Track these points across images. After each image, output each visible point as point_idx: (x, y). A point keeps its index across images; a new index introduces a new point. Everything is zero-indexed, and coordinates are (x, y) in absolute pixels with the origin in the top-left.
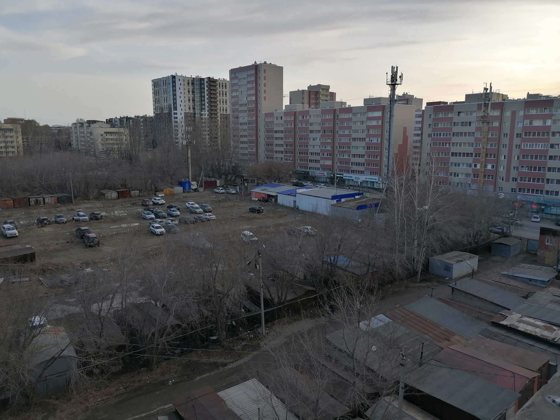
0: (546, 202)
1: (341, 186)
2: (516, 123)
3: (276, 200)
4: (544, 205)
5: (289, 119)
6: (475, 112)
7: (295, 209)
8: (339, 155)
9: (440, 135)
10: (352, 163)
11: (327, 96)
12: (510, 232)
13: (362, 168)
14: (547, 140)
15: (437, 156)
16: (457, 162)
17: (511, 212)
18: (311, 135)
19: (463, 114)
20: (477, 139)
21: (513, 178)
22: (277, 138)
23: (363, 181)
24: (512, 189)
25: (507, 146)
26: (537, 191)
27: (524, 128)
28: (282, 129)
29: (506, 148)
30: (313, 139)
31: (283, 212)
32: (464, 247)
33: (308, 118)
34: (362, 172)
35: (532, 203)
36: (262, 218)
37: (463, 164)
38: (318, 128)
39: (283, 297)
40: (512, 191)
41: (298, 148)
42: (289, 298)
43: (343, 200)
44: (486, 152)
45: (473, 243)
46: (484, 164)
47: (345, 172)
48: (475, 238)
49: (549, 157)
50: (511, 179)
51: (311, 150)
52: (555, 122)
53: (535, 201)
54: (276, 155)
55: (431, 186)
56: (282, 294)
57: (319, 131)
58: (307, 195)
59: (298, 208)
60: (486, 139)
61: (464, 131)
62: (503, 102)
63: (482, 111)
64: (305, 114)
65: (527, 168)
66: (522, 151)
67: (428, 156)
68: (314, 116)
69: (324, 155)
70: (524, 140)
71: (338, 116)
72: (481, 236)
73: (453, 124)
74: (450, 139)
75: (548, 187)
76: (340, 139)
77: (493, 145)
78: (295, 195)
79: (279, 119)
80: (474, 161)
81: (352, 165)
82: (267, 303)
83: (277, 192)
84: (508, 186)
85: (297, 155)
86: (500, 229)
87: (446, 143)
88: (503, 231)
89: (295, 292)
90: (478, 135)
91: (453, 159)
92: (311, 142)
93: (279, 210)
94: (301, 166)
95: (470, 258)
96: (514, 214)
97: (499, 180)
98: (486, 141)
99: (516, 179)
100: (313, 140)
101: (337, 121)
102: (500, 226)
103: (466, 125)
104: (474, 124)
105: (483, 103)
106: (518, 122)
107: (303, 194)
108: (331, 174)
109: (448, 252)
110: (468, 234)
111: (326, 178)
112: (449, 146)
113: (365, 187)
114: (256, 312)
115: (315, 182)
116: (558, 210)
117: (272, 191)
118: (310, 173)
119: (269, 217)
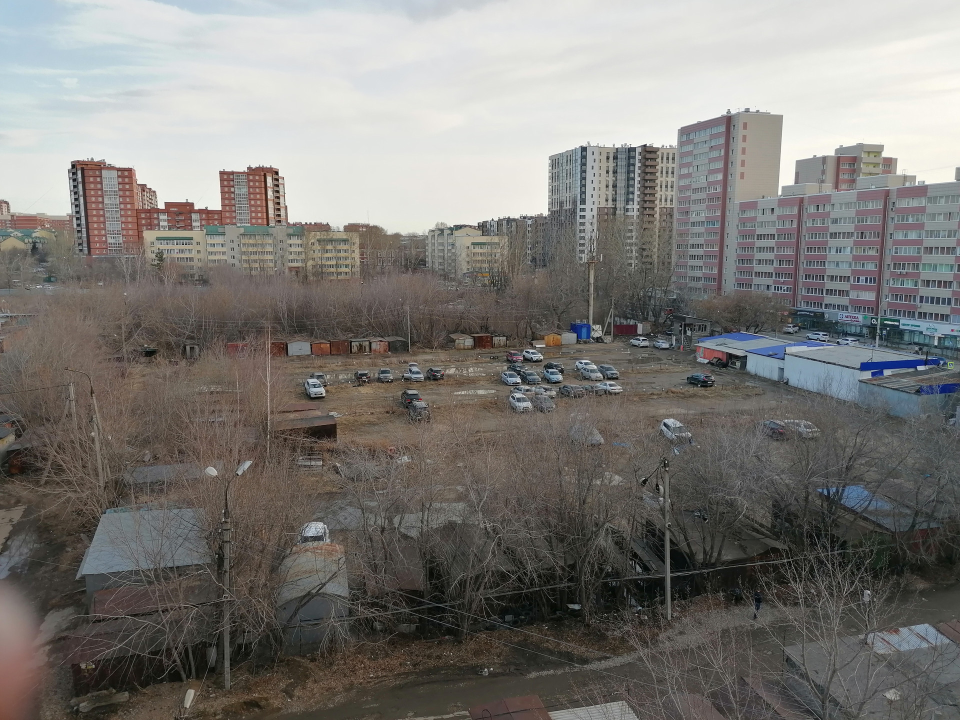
1: (891, 343)
3: (744, 365)
5: (787, 211)
7: (781, 385)
8: (892, 282)
10: (922, 297)
11: (876, 165)
13: (944, 309)
18: (833, 243)
22: (760, 249)
23: (946, 337)
28: (774, 231)
30: (837, 250)
31: (753, 387)
33: (828, 208)
34: (944, 317)
36: (708, 397)
38: (850, 228)
41: (803, 266)
42: (727, 556)
43: (887, 372)
47: (904, 316)
51: (831, 269)
54: (756, 280)
57: (850, 235)
58: (808, 359)
59: (787, 383)
64: (821, 201)
68: (841, 204)
69: (858, 282)
71: (894, 203)
76: (896, 249)
78: (782, 356)
79: (768, 212)
81: (921, 301)
82: (680, 558)
83: (747, 349)
85: (802, 280)
92: (832, 255)
93: (747, 384)
94: (808, 302)
100: (837, 252)
101: (891, 214)
107: (800, 357)
108: (872, 318)
111: (862, 327)
113: (947, 348)
114: (658, 574)
115: (836, 333)
117: (734, 346)
118: (826, 316)
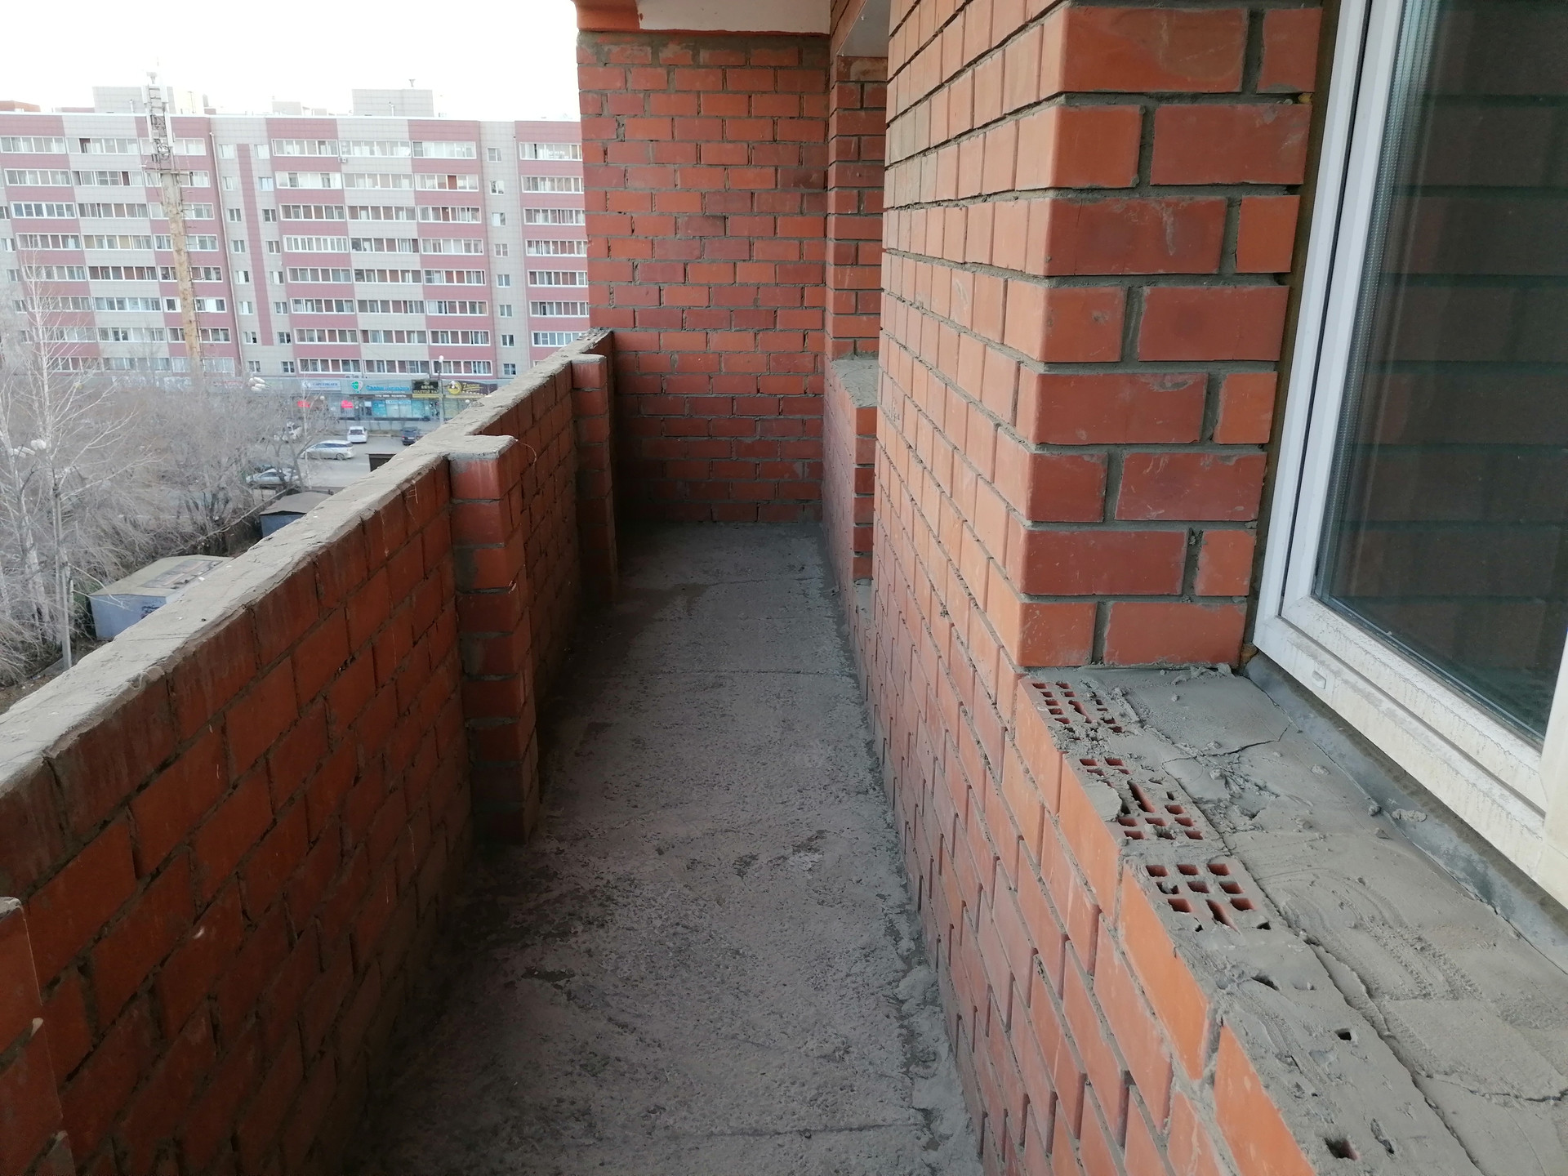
0: (372, 389)
2: (256, 180)
4: (370, 398)
6: (132, 141)
9: (39, 211)
12: (300, 479)
14: (342, 229)
15: (44, 278)
16: (115, 296)
17: (295, 427)
19: (98, 145)
20: (156, 226)
21: (281, 334)
24: (285, 363)
25: (247, 244)
26: (345, 362)
27: (279, 194)
29: (243, 250)
32: (186, 541)
35: (338, 395)
37: (134, 301)
40: (286, 370)
44: (190, 263)
45: (209, 525)
46: (190, 299)
48: (212, 510)
49: (356, 274)
50: (276, 338)
52: (350, 179)
53: (347, 391)
55: (42, 375)
60: (181, 224)
61: (112, 201)
62: (207, 116)
63: (151, 140)
65: (309, 304)
66: (289, 258)
67: (13, 279)
70: (285, 229)
72: (227, 502)
73: (72, 177)
74: (75, 225)
75: (369, 351)
77: (209, 244)
80: (164, 290)
84: (273, 356)
86: (274, 474)
87: (65, 238)
88: (282, 479)
90: (157, 212)
91: (100, 288)
95: (210, 568)
96: (303, 430)
97: (245, 342)
98: (182, 230)
99: (288, 336)
102: (272, 467)
103: (114, 182)
104: (139, 178)
105: (147, 114)
106: (261, 178)
109: (143, 564)
110: (192, 505)
112: (77, 245)
116: (401, 407)
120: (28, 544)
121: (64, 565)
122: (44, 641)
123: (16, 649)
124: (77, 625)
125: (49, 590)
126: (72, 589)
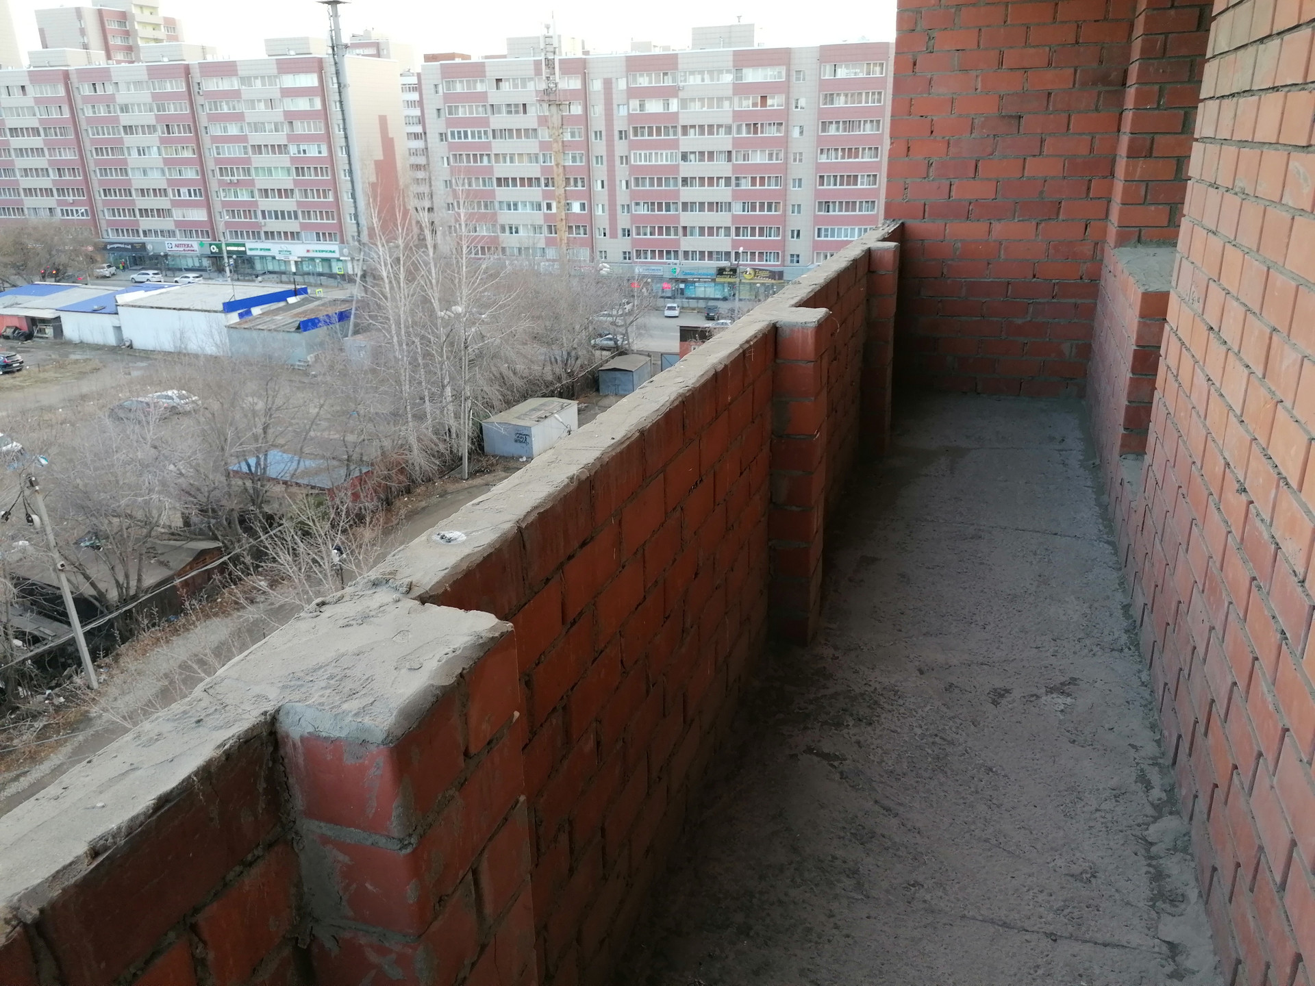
0: (686, 274)
1: (245, 275)
2: (615, 107)
3: (59, 331)
4: (684, 281)
5: (48, 92)
6: (531, 79)
7: (124, 350)
8: (222, 194)
9: (466, 136)
10: (263, 212)
11: (156, 27)
12: (629, 344)
13: (291, 225)
14: (674, 145)
15: (467, 187)
16: (512, 200)
17: (628, 303)
18: (130, 140)
19: (507, 83)
20: (544, 146)
21: (624, 230)
22: (21, 152)
23: (303, 259)
24: (625, 253)
25: (605, 158)
26: (668, 252)
27: (631, 117)
28: (34, 123)
29: (602, 164)
30: (139, 151)
31: (85, 361)
32: (548, 387)
33: (110, 89)
34: (294, 236)
35: (661, 279)
36: (22, 388)
37: (524, 204)
38: (149, 118)
39: (133, 583)
40: (625, 258)
41: (96, 178)
42: (150, 580)
43: (256, 311)
44: (565, 175)
45: (564, 376)
46: (563, 202)
47: (248, 238)
48: (566, 364)
49: (683, 181)
50: (620, 232)
51: (138, 181)
52: (684, 103)
53: (667, 275)
54: (29, 202)
55: (462, 258)
56: (127, 576)
57: (152, 129)
58: (152, 307)
59: (131, 346)
60: (560, 144)
61: (514, 127)
62: (584, 57)
63: (544, 78)
64: (98, 78)
65: (646, 205)
66: (634, 169)
67: (447, 187)
68: (128, 83)
69: (179, 196)
70: (633, 146)
71: (199, 84)
72: (577, 359)
73: (489, 108)
74: (488, 146)
75: (687, 243)
76: (217, 148)
77: (578, 159)
78: (113, 310)
79: (17, 92)
80: (546, 195)
81: (264, 217)
82: (87, 609)
83: (58, 307)
84: (616, 247)
85: (100, 198)
86: (610, 339)
87: (481, 155)
88: (616, 343)
89: (165, 564)
90: (544, 135)
91: (503, 194)
92: (133, 158)
93: (73, 357)
94: (117, 230)
95: (562, 408)
96: (634, 306)
97: (598, 236)
98: (561, 148)
99: (629, 231)
100: (140, 154)
101: (200, 100)
102: (609, 334)
103: (517, 112)
104: (533, 109)
105: (543, 58)
106: (619, 105)
107: (139, 307)
108: (211, 245)
109: (518, 402)
110: (553, 359)
111: (201, 257)
112: (489, 161)
113: (308, 274)
114: (59, 637)
115: (169, 269)
116: (707, 289)
117: (39, 305)
118: (149, 247)
119: (45, 381)
120: (446, 382)
121: (468, 398)
122: (451, 452)
123: (434, 456)
124: (473, 443)
125: (457, 416)
126: (471, 417)
